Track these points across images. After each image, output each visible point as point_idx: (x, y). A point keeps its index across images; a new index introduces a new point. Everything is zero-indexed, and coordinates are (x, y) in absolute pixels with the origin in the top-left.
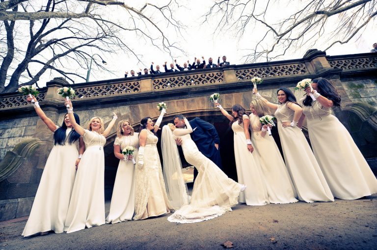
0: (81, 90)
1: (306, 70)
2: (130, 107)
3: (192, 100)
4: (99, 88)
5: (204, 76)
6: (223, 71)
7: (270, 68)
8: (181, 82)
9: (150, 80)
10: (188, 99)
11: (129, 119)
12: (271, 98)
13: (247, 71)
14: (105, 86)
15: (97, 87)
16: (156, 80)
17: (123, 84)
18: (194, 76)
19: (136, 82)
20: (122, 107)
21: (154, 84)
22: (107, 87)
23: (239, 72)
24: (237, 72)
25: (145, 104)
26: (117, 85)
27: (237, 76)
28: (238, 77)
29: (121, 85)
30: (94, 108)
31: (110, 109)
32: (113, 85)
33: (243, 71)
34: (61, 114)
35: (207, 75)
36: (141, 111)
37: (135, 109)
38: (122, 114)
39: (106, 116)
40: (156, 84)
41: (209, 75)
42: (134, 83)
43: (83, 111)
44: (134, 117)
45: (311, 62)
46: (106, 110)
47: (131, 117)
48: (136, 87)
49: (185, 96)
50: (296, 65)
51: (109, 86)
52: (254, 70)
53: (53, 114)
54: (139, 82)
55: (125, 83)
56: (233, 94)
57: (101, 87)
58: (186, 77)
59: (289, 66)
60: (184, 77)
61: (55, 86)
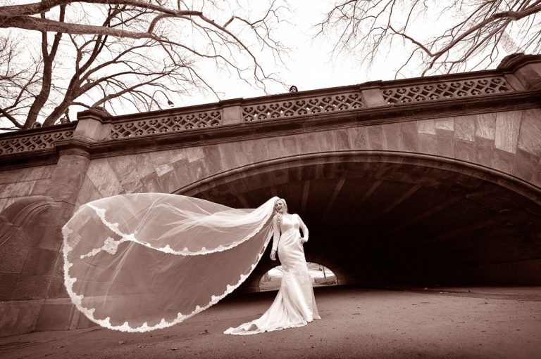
0: (129, 126)
1: (507, 86)
2: (204, 149)
3: (310, 138)
4: (157, 121)
5: (327, 100)
6: (360, 91)
7: (442, 84)
8: (289, 109)
9: (239, 107)
10: (302, 136)
11: (202, 168)
12: (453, 132)
13: (401, 91)
14: (166, 119)
15: (154, 120)
16: (249, 107)
17: (195, 114)
18: (310, 101)
19: (215, 112)
20: (190, 150)
21: (244, 115)
22: (169, 120)
23: (388, 92)
24: (384, 92)
25: (229, 145)
26: (184, 117)
27: (385, 98)
28: (387, 99)
29: (190, 116)
30: (146, 150)
31: (171, 152)
32: (178, 117)
33: (394, 91)
34: (93, 161)
35: (334, 98)
36: (222, 155)
37: (212, 152)
38: (191, 161)
39: (164, 163)
40: (248, 114)
41: (337, 98)
42: (213, 113)
43: (127, 156)
44: (210, 164)
45: (517, 73)
46: (166, 153)
47: (205, 166)
48: (216, 119)
49: (297, 131)
50: (489, 80)
51: (172, 118)
52: (415, 89)
53: (81, 160)
54: (220, 111)
55: (198, 114)
56: (382, 126)
57: (160, 120)
58: (297, 103)
59: (476, 81)
60: (294, 102)
61: (89, 118)
